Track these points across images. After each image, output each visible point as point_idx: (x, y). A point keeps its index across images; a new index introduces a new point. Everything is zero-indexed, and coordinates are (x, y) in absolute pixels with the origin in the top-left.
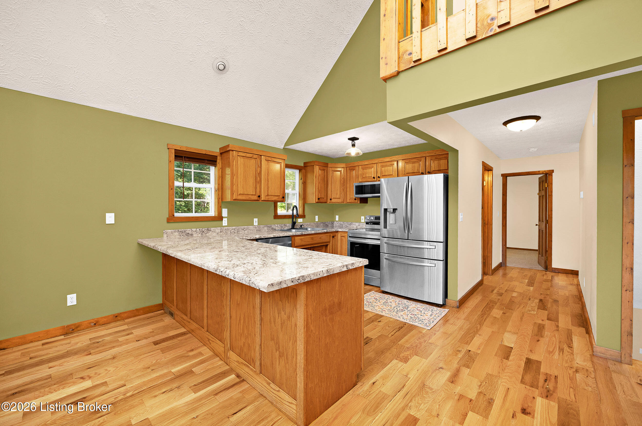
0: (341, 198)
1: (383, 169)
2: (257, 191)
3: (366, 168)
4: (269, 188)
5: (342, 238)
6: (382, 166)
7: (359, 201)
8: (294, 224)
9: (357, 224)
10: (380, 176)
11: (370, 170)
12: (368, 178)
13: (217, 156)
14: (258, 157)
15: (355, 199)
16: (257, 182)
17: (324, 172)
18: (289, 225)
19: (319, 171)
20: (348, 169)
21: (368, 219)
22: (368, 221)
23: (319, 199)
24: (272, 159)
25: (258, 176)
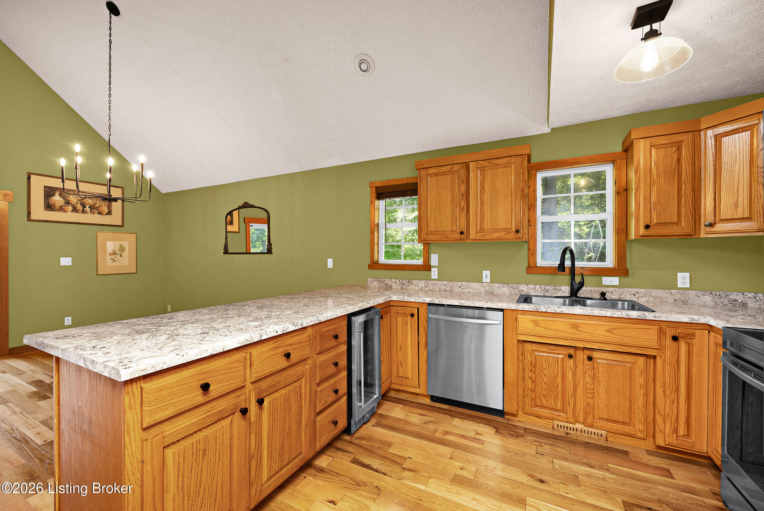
0: (755, 218)
2: (460, 224)
4: (486, 217)
5: (719, 349)
14: (463, 167)
16: (460, 210)
19: (650, 151)
23: (647, 227)
24: (492, 162)
25: (463, 199)
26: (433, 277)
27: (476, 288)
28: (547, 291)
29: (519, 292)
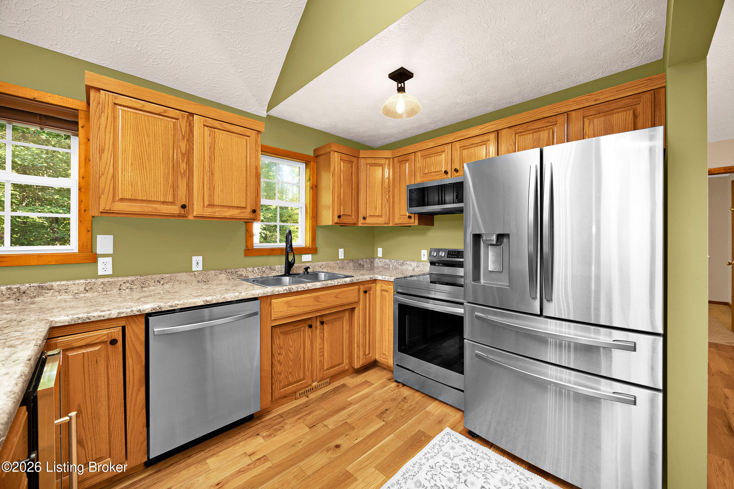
0: (383, 216)
1: (465, 152)
2: (180, 193)
3: (429, 156)
4: (216, 190)
5: (385, 293)
6: (463, 148)
7: (417, 222)
8: (289, 265)
9: (414, 264)
10: (458, 168)
11: (437, 158)
12: (433, 174)
13: (78, 110)
14: (183, 116)
15: (410, 217)
16: (179, 174)
17: (352, 166)
18: (280, 268)
19: (340, 163)
20: (396, 160)
21: (435, 255)
22: (435, 260)
23: (339, 217)
24: (224, 125)
25: (183, 161)
26: (100, 272)
27: (184, 280)
28: (264, 272)
29: (237, 277)
